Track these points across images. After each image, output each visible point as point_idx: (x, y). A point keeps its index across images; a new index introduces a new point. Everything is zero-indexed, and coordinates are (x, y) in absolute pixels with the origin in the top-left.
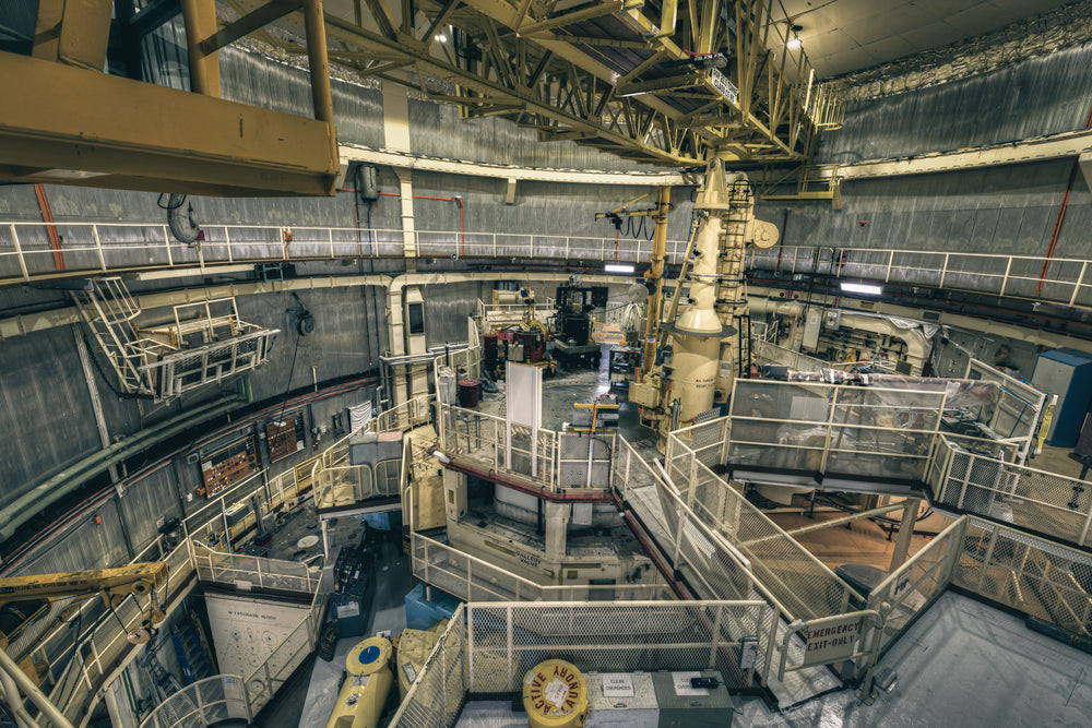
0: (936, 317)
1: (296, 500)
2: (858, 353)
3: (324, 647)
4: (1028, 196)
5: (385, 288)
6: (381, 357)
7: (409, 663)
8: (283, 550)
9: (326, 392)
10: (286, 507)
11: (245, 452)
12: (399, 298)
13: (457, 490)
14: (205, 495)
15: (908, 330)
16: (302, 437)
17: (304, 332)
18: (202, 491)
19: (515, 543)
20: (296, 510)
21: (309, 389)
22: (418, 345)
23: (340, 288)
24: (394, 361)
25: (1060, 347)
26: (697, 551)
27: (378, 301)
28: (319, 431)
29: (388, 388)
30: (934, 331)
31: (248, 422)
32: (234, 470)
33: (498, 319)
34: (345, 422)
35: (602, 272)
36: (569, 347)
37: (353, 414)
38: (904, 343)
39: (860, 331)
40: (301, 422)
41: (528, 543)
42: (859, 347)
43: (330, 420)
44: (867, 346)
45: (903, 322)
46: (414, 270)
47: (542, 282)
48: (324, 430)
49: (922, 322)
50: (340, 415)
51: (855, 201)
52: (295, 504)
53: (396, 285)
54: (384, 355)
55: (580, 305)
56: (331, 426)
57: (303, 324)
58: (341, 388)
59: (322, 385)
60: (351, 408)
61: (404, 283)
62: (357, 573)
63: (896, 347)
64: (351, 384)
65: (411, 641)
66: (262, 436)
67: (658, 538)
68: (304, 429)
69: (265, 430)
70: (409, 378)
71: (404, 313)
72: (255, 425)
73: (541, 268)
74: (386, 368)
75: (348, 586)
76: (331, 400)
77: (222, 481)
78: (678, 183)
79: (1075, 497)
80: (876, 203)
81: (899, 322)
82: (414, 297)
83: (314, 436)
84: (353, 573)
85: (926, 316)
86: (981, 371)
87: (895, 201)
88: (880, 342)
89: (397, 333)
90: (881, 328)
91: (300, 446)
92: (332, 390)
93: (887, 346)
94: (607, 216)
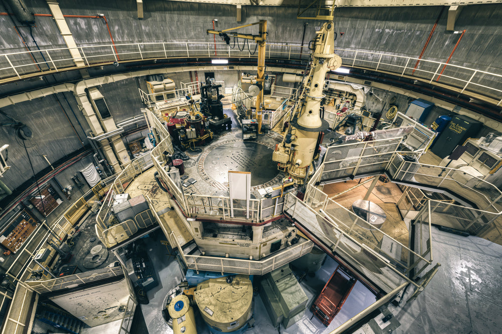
0: (370, 83)
1: (73, 230)
2: (335, 100)
3: (141, 299)
4: (418, 25)
5: (72, 92)
6: (88, 137)
7: (206, 307)
8: (84, 259)
9: (61, 167)
10: (70, 236)
11: (24, 220)
12: (85, 98)
13: (200, 227)
14: (12, 253)
15: (358, 90)
16: (58, 196)
17: (24, 137)
18: (8, 252)
19: (236, 240)
20: (76, 234)
21: (48, 170)
22: (111, 125)
23: (37, 99)
24: (99, 138)
25: (418, 98)
26: (345, 245)
27: (70, 102)
28: (67, 190)
29: (101, 154)
30: (368, 90)
31: (15, 203)
32: (23, 232)
33: (164, 106)
34: (81, 179)
35: (210, 64)
36: (215, 121)
37: (84, 174)
38: (355, 95)
39: (336, 90)
40: (53, 189)
41: (242, 239)
42: (336, 98)
43: (71, 182)
44: (339, 97)
45: (356, 86)
46: (88, 76)
47: (176, 73)
48: (69, 187)
49: (364, 86)
50: (77, 177)
51: (339, 21)
52: (74, 231)
53: (80, 89)
54: (89, 135)
55: (216, 96)
56: (73, 184)
57: (22, 132)
58: (70, 162)
59: (56, 164)
60: (82, 171)
61: (85, 87)
62: (144, 264)
63: (351, 97)
64: (75, 157)
65: (200, 297)
66: (30, 206)
67: (316, 234)
68: (55, 192)
69: (30, 202)
70: (112, 145)
71: (93, 107)
72: (22, 203)
73: (172, 64)
74: (95, 144)
75: (143, 273)
76: (66, 171)
77: (18, 241)
78: (247, 4)
79: (442, 173)
80: (349, 22)
81: (354, 86)
82: (96, 95)
83: (66, 194)
84: (142, 266)
85: (366, 83)
86: (403, 118)
87: (358, 22)
88: (344, 95)
89: (93, 121)
90: (346, 89)
91: (59, 202)
92: (65, 165)
93: (347, 97)
94: (220, 35)
